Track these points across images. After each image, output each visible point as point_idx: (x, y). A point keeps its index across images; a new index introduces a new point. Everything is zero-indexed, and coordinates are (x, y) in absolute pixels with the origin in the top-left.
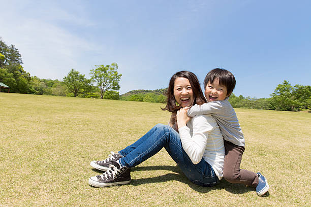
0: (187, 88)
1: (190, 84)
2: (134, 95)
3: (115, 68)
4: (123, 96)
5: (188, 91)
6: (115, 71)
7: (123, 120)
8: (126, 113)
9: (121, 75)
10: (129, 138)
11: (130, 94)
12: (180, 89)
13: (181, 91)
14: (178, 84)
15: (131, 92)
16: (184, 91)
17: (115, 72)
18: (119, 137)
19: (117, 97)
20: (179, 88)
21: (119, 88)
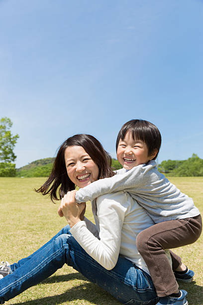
0: (84, 160)
1: (86, 154)
2: (40, 167)
3: (7, 125)
4: (22, 170)
5: (85, 165)
6: (7, 130)
7: (20, 211)
8: (25, 198)
9: (17, 137)
10: (29, 240)
11: (34, 165)
12: (73, 164)
13: (74, 167)
14: (69, 158)
15: (36, 163)
16: (80, 166)
17: (6, 132)
18: (12, 238)
19: (12, 173)
20: (72, 162)
21: (14, 157)
